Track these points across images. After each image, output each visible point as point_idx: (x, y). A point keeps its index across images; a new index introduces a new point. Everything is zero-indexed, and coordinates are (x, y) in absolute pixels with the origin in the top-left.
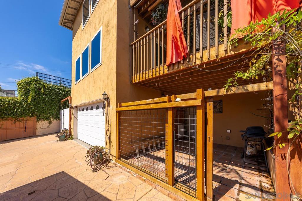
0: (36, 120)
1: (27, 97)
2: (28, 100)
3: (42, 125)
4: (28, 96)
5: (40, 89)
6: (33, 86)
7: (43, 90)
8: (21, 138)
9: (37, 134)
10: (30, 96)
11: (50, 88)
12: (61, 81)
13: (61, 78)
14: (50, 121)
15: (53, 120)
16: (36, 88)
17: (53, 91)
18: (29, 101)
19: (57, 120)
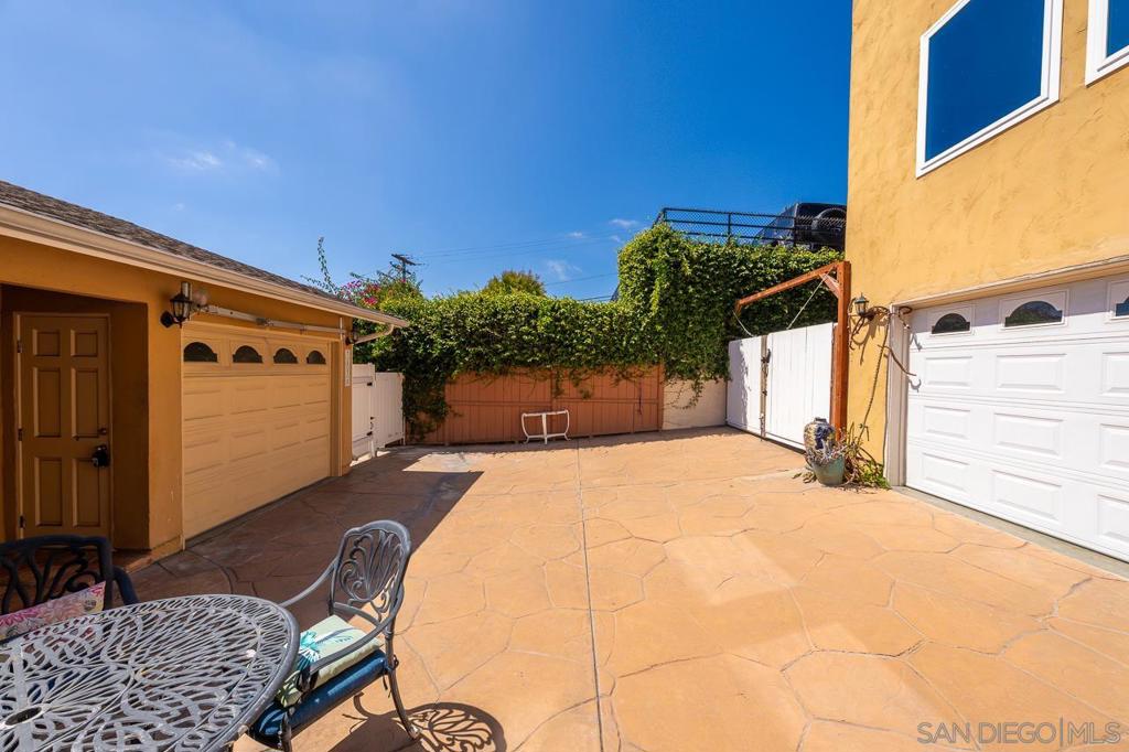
0: (662, 378)
1: (647, 298)
2: (650, 306)
3: (677, 393)
4: (651, 291)
5: (678, 265)
6: (662, 255)
7: (686, 264)
8: (629, 433)
9: (666, 426)
10: (655, 293)
11: (702, 255)
12: (730, 225)
13: (730, 214)
14: (697, 383)
15: (706, 379)
16: (667, 261)
17: (712, 266)
18: (655, 308)
19: (716, 379)
